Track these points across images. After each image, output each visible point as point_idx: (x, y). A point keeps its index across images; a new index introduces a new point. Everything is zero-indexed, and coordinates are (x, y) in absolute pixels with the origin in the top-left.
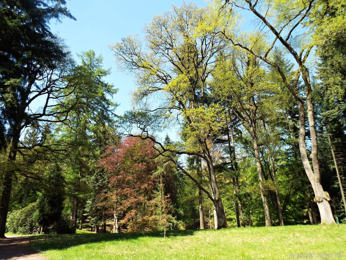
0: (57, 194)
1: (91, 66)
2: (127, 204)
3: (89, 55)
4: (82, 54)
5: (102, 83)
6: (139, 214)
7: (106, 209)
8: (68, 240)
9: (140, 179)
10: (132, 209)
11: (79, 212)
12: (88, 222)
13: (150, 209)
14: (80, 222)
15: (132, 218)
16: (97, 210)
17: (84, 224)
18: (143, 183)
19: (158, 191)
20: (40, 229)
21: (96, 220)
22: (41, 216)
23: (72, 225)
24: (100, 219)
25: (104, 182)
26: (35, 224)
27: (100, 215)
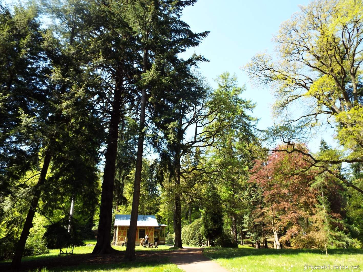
0: (216, 211)
1: (227, 87)
2: (286, 219)
3: (223, 78)
4: (217, 78)
5: (239, 100)
6: (302, 230)
7: (264, 225)
8: (232, 253)
9: (297, 191)
10: (293, 225)
11: (238, 228)
12: (248, 238)
13: (314, 225)
14: (240, 238)
15: (295, 235)
16: (256, 226)
17: (245, 240)
18: (300, 196)
19: (321, 205)
20: (207, 242)
21: (256, 236)
22: (206, 231)
23: (234, 239)
24: (260, 235)
25: (258, 197)
26: (203, 238)
27: (259, 231)
